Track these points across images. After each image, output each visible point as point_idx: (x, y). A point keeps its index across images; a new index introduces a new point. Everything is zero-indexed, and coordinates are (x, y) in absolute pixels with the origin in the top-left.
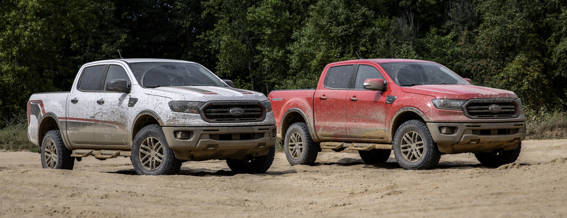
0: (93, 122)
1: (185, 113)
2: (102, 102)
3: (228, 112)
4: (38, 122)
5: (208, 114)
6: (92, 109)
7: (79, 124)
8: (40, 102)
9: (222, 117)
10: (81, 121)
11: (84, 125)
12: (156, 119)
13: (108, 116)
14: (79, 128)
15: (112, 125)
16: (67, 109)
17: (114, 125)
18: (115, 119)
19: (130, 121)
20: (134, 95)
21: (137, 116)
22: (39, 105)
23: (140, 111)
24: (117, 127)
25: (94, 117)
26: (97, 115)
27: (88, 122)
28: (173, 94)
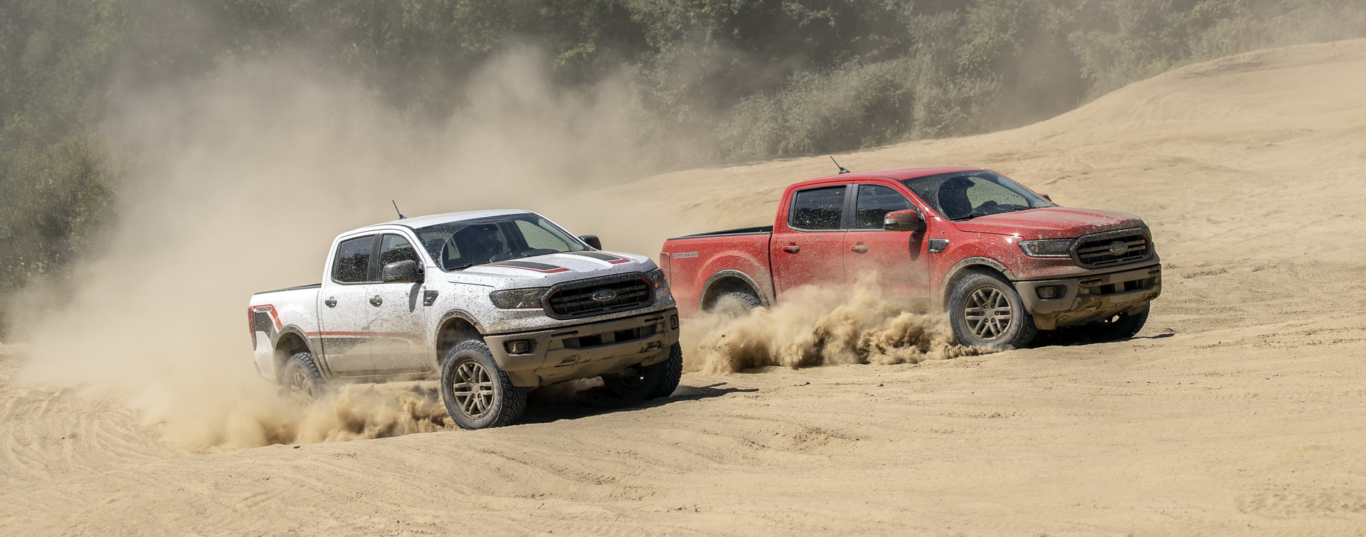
0: (367, 337)
1: (518, 310)
2: (379, 301)
3: (589, 299)
4: (272, 344)
5: (556, 307)
6: (362, 315)
7: (344, 340)
8: (270, 308)
9: (582, 308)
10: (348, 336)
11: (353, 342)
12: (472, 324)
13: (392, 324)
14: (345, 348)
15: (400, 339)
16: (320, 317)
17: (405, 339)
18: (405, 328)
19: (429, 331)
20: (431, 286)
21: (441, 321)
22: (269, 313)
23: (445, 312)
24: (410, 341)
25: (368, 327)
26: (373, 324)
27: (359, 337)
28: (495, 278)
